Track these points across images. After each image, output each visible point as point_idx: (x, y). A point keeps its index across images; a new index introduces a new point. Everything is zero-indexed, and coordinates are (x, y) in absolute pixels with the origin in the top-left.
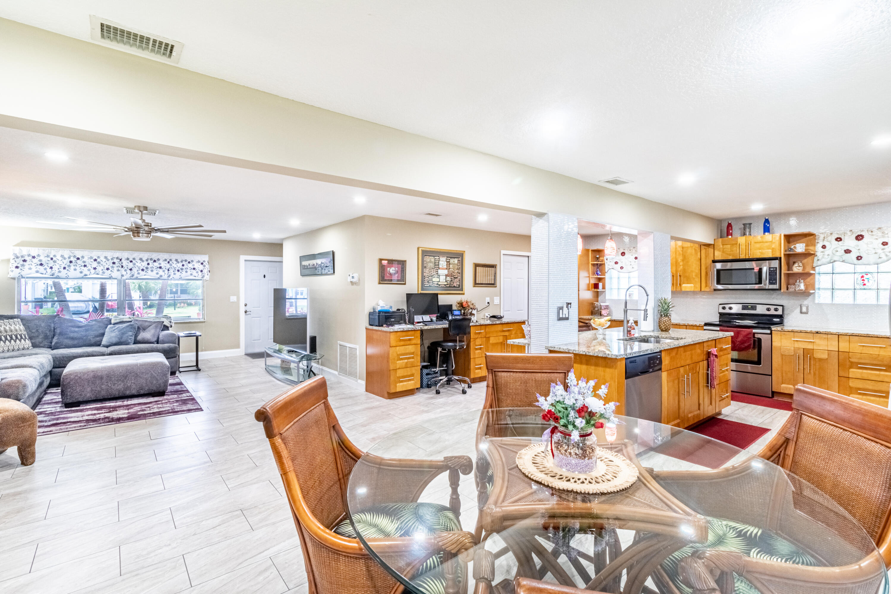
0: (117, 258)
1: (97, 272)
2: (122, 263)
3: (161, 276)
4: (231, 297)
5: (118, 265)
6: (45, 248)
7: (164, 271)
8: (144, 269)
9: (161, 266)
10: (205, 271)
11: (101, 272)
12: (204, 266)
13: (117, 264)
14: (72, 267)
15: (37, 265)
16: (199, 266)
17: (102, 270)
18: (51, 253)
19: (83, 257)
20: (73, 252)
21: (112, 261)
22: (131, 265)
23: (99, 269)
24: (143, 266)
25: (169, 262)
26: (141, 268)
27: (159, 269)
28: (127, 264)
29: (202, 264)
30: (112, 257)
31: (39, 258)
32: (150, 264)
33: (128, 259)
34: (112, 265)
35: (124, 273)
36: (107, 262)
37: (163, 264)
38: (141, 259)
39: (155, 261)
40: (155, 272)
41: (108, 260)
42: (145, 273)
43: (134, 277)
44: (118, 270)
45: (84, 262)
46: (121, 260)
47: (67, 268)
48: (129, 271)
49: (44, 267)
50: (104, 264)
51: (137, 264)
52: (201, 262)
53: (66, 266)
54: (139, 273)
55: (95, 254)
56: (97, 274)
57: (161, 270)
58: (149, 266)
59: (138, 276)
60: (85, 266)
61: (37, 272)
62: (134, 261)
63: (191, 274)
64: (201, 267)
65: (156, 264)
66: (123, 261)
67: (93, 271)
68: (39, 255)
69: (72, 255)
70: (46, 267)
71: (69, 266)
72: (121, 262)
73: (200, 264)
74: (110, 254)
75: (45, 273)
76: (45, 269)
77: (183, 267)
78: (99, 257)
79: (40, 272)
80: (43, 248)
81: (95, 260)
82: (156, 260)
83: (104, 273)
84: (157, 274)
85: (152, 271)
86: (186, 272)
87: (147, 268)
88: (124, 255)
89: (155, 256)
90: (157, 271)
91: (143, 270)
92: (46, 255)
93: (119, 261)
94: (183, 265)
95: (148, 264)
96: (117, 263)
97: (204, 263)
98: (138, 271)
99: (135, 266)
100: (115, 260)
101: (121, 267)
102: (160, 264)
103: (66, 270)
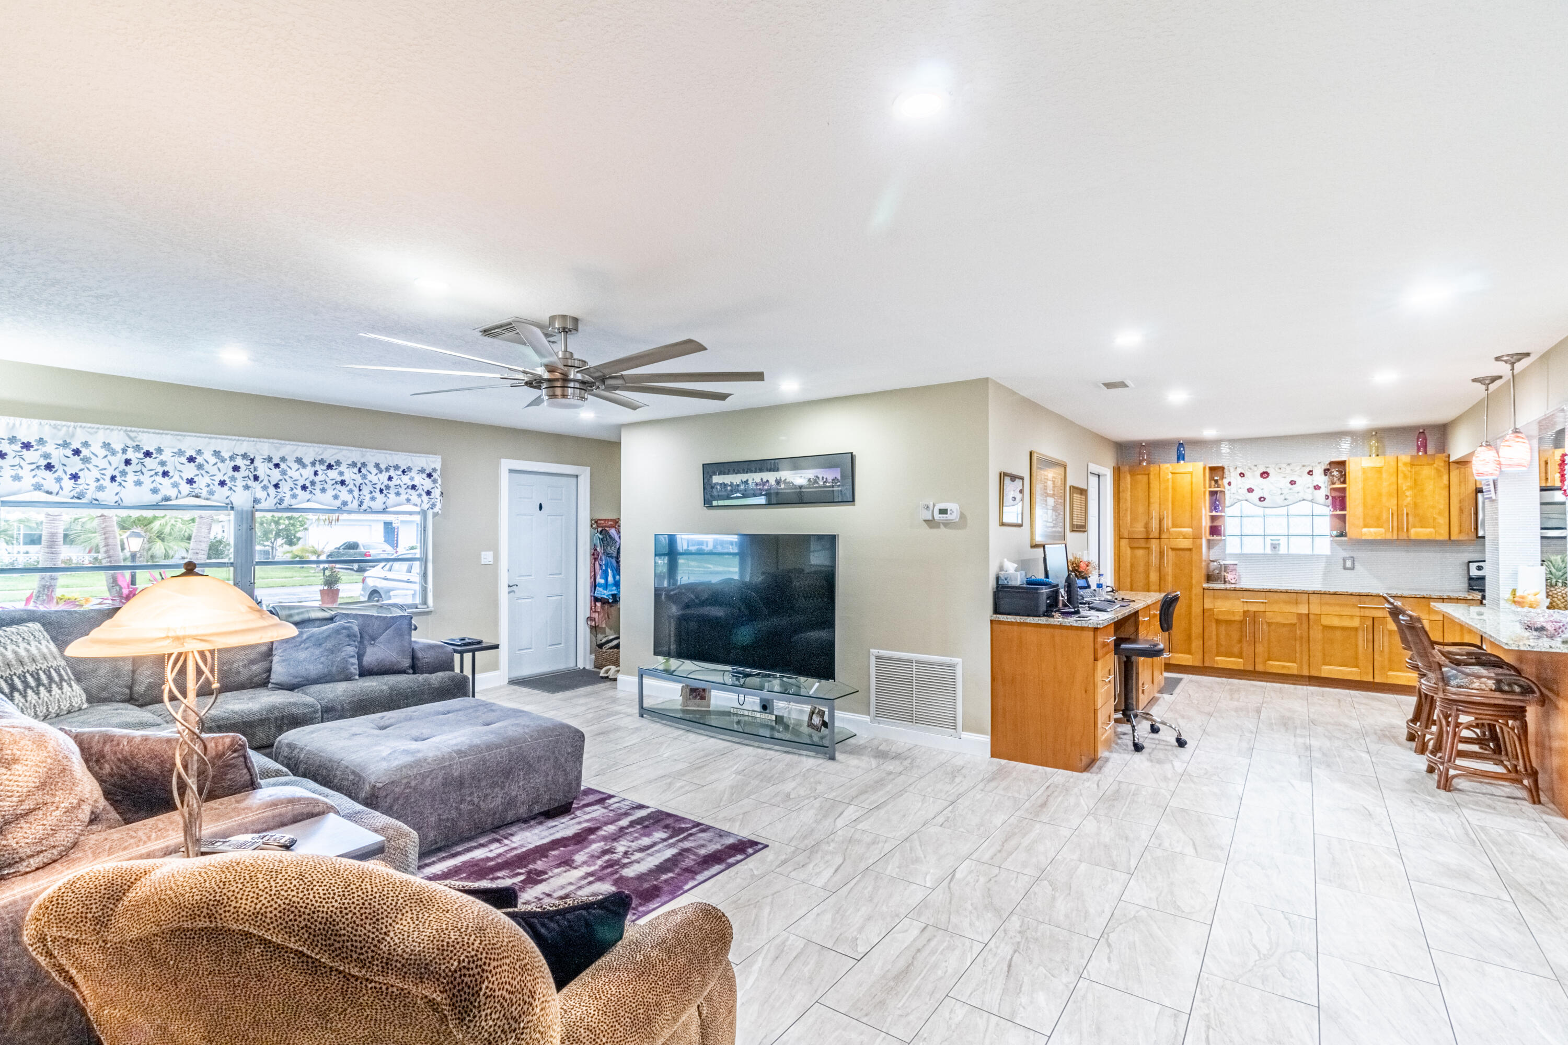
0: (245, 456)
1: (196, 491)
2: (255, 469)
3: (345, 503)
4: (483, 553)
5: (247, 473)
6: (59, 422)
7: (351, 491)
8: (308, 484)
9: (343, 478)
10: (436, 493)
11: (204, 493)
12: (435, 481)
13: (243, 472)
14: (131, 477)
15: (38, 467)
16: (423, 482)
17: (208, 486)
18: (73, 435)
19: (160, 450)
20: (132, 435)
21: (233, 464)
22: (276, 475)
23: (201, 482)
24: (305, 477)
25: (360, 471)
26: (300, 483)
27: (339, 486)
28: (269, 472)
29: (430, 476)
30: (231, 454)
31: (43, 449)
32: (320, 473)
33: (270, 459)
34: (231, 473)
35: (261, 494)
36: (220, 465)
37: (350, 475)
38: (299, 461)
39: (330, 467)
40: (330, 493)
41: (223, 461)
42: (309, 496)
43: (283, 506)
44: (247, 487)
45: (163, 463)
46: (252, 461)
47: (118, 479)
48: (272, 490)
49: (56, 475)
50: (213, 470)
51: (290, 473)
52: (427, 472)
53: (117, 473)
54: (294, 496)
55: (190, 444)
56: (197, 496)
57: (343, 489)
58: (317, 479)
59: (293, 502)
60: (165, 474)
61: (38, 487)
62: (283, 466)
63: (408, 500)
64: (428, 485)
65: (333, 474)
66: (256, 463)
67: (185, 488)
68: (41, 441)
69: (130, 443)
70: (60, 473)
71: (124, 473)
72: (252, 466)
73: (424, 476)
74: (227, 446)
75: (55, 491)
76: (59, 480)
77: (389, 483)
78: (199, 452)
79: (46, 487)
80: (53, 422)
81: (191, 459)
82: (333, 463)
83: (212, 493)
84: (336, 497)
85: (323, 490)
86: (398, 494)
87: (313, 483)
88: (262, 448)
89: (330, 453)
90: (335, 492)
91: (304, 488)
92: (61, 442)
93: (248, 462)
94: (390, 478)
95: (316, 473)
96: (243, 468)
97: (435, 475)
98: (292, 489)
99: (286, 477)
100: (239, 462)
101: (252, 478)
102: (341, 473)
103: (117, 483)
